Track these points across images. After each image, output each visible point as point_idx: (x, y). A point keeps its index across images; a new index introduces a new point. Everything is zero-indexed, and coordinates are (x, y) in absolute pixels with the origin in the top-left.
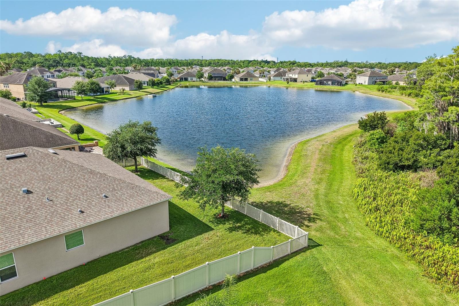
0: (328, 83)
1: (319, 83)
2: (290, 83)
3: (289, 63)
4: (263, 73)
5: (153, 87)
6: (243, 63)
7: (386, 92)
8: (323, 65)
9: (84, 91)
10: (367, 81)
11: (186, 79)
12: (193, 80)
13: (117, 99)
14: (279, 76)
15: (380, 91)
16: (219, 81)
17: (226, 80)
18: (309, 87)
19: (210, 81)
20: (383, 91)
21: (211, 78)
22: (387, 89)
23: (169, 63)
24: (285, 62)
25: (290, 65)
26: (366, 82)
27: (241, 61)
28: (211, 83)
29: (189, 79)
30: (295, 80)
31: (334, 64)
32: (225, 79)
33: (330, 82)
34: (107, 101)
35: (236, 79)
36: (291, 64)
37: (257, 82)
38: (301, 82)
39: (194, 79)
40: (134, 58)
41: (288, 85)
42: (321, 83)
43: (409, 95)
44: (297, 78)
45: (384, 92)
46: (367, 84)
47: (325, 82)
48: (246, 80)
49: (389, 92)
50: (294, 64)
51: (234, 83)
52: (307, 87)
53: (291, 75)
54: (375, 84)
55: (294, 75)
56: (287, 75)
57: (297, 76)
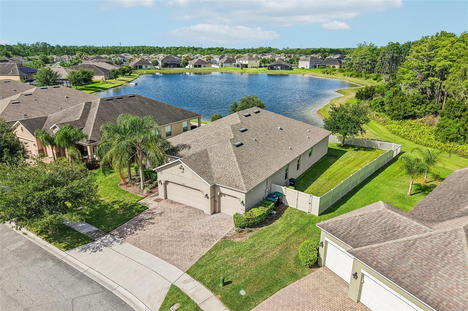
0: (277, 68)
1: (269, 68)
2: (244, 69)
4: (210, 60)
7: (330, 74)
9: (79, 80)
10: (309, 65)
11: (141, 67)
12: (148, 68)
14: (229, 63)
15: (325, 73)
16: (175, 68)
17: (181, 67)
18: (263, 72)
19: (164, 69)
21: (166, 66)
22: (331, 72)
28: (168, 70)
29: (144, 67)
30: (246, 66)
32: (178, 66)
33: (279, 67)
35: (190, 66)
37: (211, 68)
38: (252, 67)
40: (49, 45)
41: (243, 71)
42: (271, 68)
43: (351, 76)
44: (247, 64)
45: (329, 74)
46: (308, 68)
47: (275, 67)
48: (200, 66)
49: (333, 74)
51: (191, 70)
52: (261, 72)
53: (241, 62)
54: (315, 68)
55: (244, 61)
56: (237, 61)
57: (247, 62)
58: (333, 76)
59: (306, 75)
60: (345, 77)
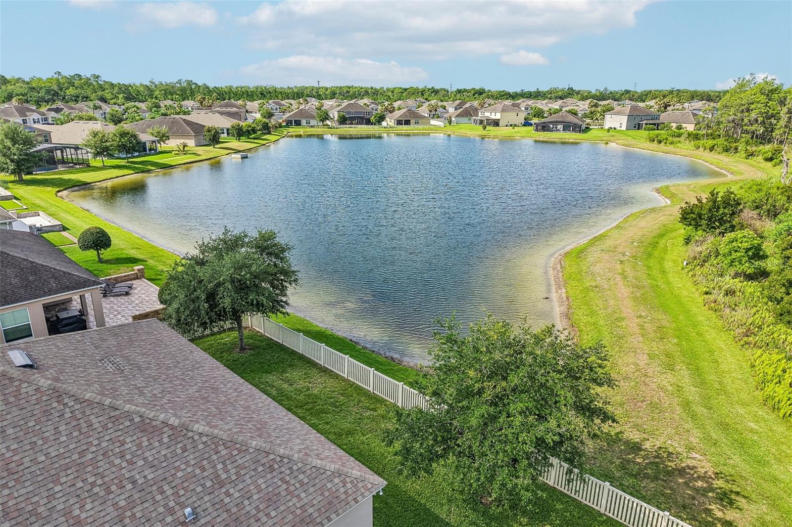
0: (556, 128)
1: (540, 127)
2: (488, 128)
3: (472, 92)
4: (436, 110)
5: (239, 139)
6: (393, 92)
7: (666, 143)
8: (531, 96)
9: (107, 149)
10: (625, 124)
11: (298, 123)
12: (311, 124)
13: (173, 164)
14: (467, 116)
15: (654, 141)
16: (359, 126)
17: (372, 124)
19: (341, 126)
20: (660, 142)
21: (343, 120)
22: (667, 139)
23: (262, 94)
24: (465, 90)
25: (474, 95)
26: (622, 126)
27: (388, 90)
28: (345, 129)
29: (304, 122)
30: (496, 123)
31: (551, 93)
32: (368, 122)
33: (560, 127)
34: (153, 168)
35: (389, 122)
36: (476, 93)
37: (427, 127)
38: (507, 126)
39: (313, 122)
41: (485, 133)
42: (544, 128)
43: (712, 149)
44: (499, 120)
45: (662, 144)
46: (624, 128)
47: (551, 126)
48: (407, 123)
49: (671, 143)
50: (481, 94)
51: (387, 129)
52: (519, 135)
53: (487, 114)
54: (638, 129)
55: (493, 114)
56: (480, 113)
57: (498, 116)
58: (670, 148)
59: (612, 144)
60: (697, 152)
